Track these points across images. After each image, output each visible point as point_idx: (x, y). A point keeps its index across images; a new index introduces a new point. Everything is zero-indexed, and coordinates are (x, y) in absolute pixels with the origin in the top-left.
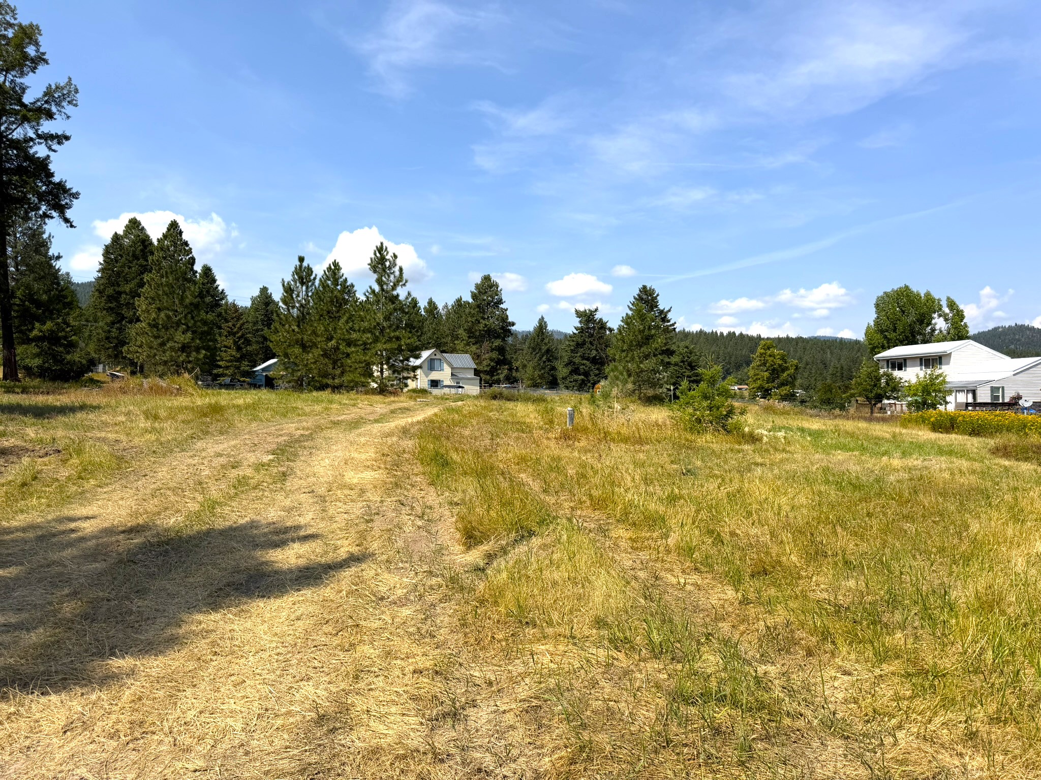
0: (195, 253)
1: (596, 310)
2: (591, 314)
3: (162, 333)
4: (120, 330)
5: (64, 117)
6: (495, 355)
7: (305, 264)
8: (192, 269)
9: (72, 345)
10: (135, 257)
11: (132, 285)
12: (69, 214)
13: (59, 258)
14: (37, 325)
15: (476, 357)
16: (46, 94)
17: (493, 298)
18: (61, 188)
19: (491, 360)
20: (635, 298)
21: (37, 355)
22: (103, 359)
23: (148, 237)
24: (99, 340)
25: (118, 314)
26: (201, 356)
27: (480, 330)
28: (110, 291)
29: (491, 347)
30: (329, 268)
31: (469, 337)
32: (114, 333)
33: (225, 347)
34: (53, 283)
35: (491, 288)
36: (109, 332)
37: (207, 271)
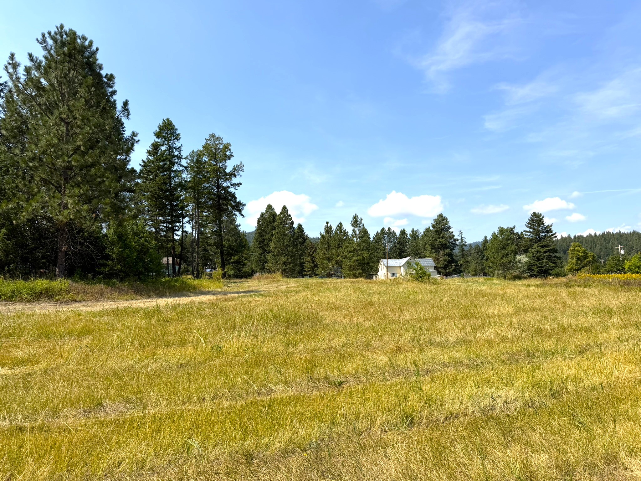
0: (293, 220)
1: (514, 227)
2: (511, 230)
3: (276, 258)
4: (265, 256)
5: (240, 176)
6: (446, 258)
7: (329, 225)
8: (293, 227)
9: (244, 264)
10: (270, 223)
11: (269, 235)
12: (243, 212)
13: (240, 225)
14: (233, 257)
15: (436, 260)
16: (234, 169)
17: (445, 226)
18: (240, 204)
19: (445, 261)
20: (529, 220)
21: (232, 269)
22: (258, 270)
23: (275, 213)
24: (256, 262)
25: (263, 249)
26: (291, 266)
27: (438, 245)
28: (260, 239)
29: (444, 253)
30: (338, 226)
31: (432, 249)
32: (262, 258)
33: (307, 261)
34: (238, 237)
35: (443, 221)
36: (260, 257)
37: (300, 226)
